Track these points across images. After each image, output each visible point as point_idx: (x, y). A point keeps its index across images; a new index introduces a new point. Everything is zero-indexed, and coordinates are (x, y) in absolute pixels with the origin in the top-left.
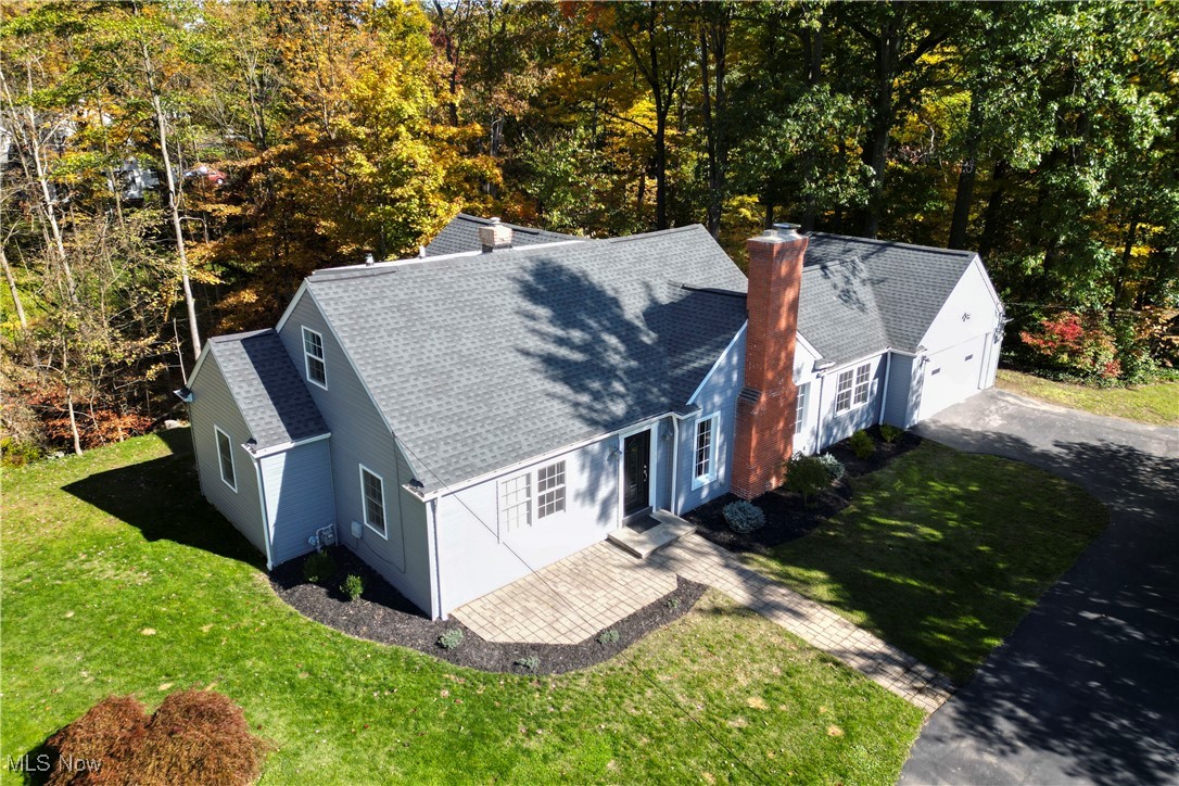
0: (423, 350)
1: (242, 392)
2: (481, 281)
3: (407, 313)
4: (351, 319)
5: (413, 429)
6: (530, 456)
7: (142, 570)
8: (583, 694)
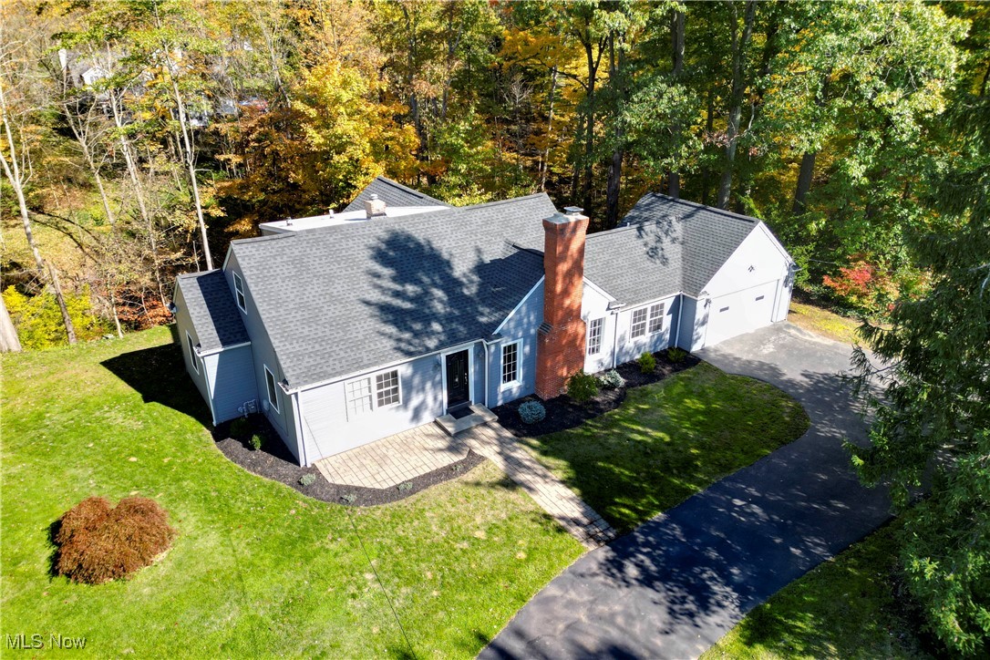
0: (305, 292)
1: (195, 312)
2: (357, 241)
3: (298, 265)
4: (258, 270)
5: (288, 346)
6: (368, 367)
7: (139, 421)
8: (374, 520)
